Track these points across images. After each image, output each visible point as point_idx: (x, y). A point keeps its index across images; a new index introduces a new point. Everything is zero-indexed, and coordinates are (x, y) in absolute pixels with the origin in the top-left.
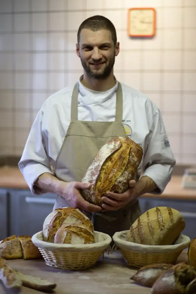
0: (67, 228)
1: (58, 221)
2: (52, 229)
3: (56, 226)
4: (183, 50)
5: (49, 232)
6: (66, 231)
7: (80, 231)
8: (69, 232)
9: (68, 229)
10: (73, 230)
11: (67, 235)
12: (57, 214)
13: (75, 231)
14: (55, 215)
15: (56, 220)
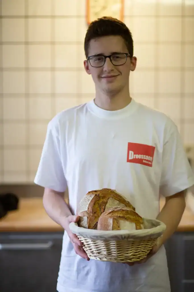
0: (111, 214)
1: (97, 206)
2: (92, 216)
3: (97, 211)
4: (157, 43)
5: (89, 220)
6: (111, 218)
7: (126, 214)
8: (115, 218)
9: (113, 215)
10: (119, 215)
11: (113, 222)
12: (94, 197)
13: (121, 215)
14: (93, 199)
15: (94, 204)
